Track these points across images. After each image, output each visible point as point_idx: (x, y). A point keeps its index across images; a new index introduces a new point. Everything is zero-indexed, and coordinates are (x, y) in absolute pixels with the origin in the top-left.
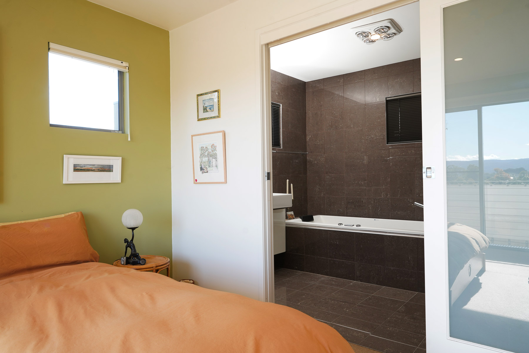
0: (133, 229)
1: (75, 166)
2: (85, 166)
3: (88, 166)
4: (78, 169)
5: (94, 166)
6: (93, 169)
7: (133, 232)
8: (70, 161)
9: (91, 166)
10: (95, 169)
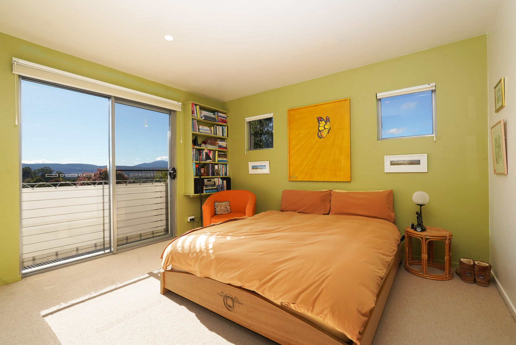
0: (421, 205)
1: (391, 162)
2: (398, 162)
3: (400, 161)
4: (393, 164)
5: (405, 161)
6: (405, 163)
7: (421, 207)
8: (388, 159)
9: (403, 162)
10: (406, 163)
